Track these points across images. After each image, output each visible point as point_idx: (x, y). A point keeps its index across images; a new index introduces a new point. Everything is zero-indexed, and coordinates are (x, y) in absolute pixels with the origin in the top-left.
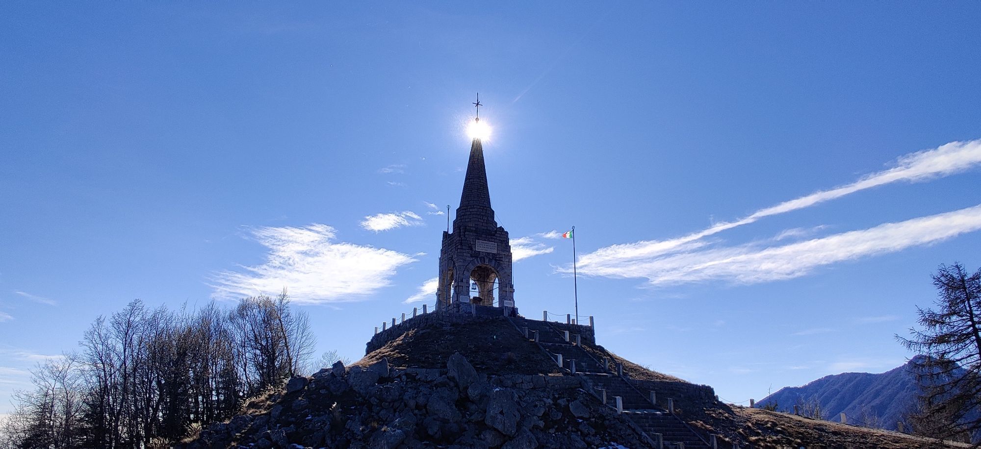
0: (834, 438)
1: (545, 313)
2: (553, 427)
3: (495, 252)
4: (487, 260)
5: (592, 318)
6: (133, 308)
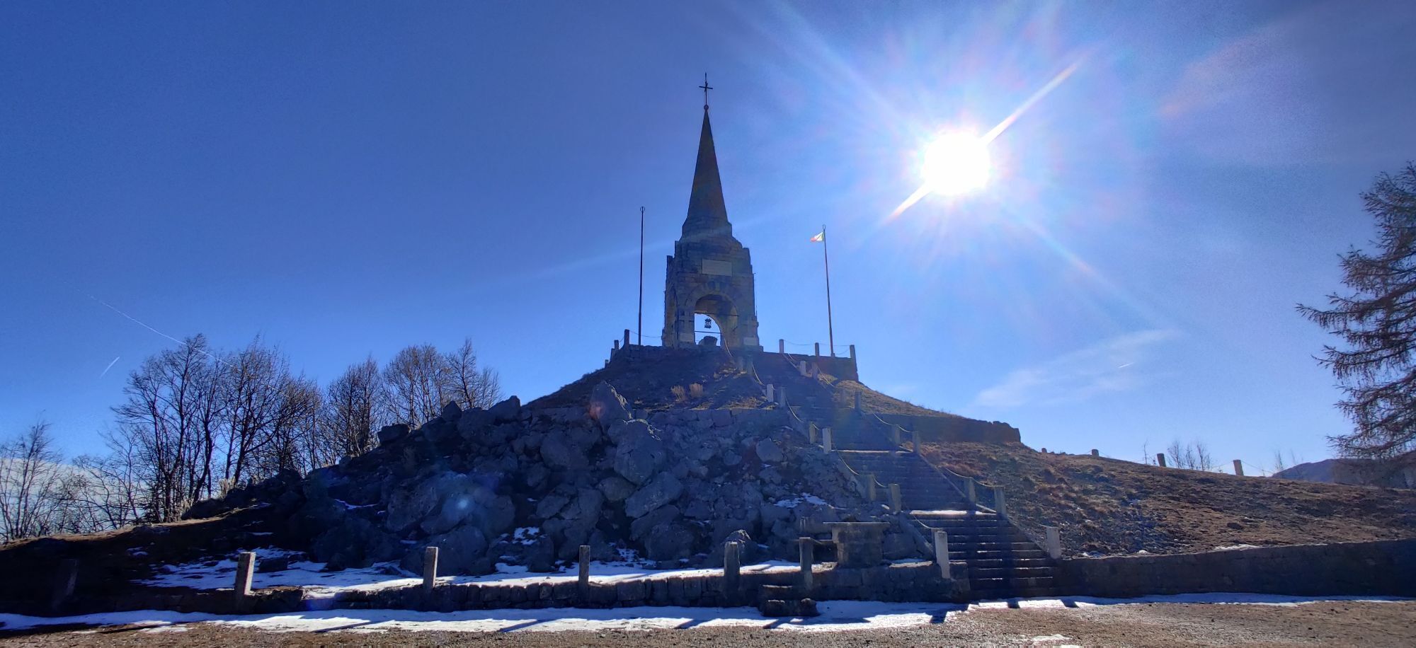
1: (782, 341)
2: (720, 475)
3: (729, 273)
4: (718, 285)
5: (852, 347)
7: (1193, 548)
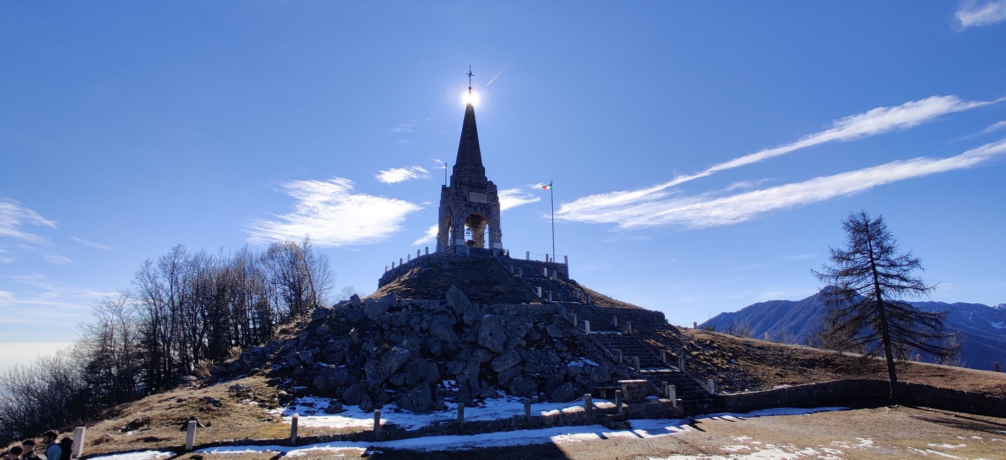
0: (759, 352)
1: (528, 253)
2: (533, 346)
3: (486, 202)
4: (479, 209)
5: (566, 257)
6: (177, 251)
7: (765, 387)
